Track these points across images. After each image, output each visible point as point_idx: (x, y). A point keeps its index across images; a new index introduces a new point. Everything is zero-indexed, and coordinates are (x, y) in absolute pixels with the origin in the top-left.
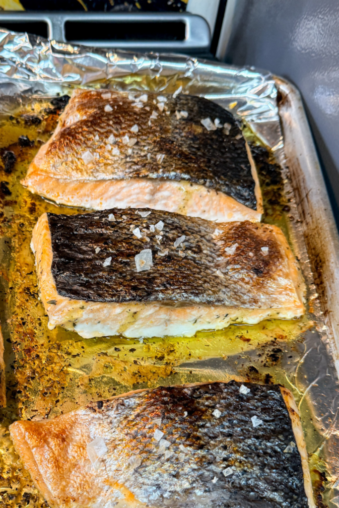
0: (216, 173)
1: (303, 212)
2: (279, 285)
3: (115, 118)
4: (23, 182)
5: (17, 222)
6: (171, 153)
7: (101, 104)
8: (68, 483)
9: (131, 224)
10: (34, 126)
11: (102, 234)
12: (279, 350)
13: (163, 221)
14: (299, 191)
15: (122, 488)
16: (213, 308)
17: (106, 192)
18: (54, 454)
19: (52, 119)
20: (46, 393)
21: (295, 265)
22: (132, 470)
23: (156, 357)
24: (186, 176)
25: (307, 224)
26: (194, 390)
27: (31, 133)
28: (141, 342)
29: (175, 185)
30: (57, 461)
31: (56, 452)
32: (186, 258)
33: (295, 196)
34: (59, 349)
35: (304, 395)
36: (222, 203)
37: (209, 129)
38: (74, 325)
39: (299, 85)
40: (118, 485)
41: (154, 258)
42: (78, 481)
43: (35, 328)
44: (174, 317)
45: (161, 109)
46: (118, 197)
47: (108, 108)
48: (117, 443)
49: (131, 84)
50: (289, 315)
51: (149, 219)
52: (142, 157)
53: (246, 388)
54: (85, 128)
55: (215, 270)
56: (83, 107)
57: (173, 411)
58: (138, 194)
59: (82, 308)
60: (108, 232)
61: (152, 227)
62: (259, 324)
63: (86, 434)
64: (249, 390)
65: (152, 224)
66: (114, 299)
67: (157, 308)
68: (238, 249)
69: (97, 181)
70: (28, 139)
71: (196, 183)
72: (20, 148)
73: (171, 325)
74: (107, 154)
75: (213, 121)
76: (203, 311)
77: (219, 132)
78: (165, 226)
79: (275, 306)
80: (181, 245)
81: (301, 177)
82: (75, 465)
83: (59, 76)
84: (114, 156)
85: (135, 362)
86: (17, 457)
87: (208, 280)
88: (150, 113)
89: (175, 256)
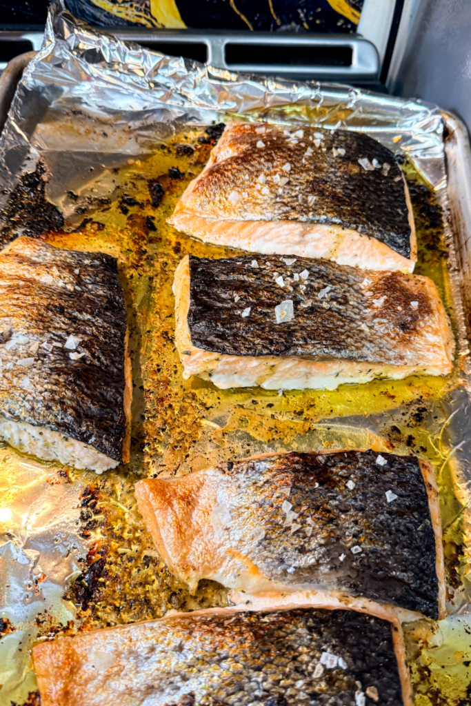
0: (370, 219)
1: (461, 259)
2: (427, 342)
3: (267, 154)
4: (168, 221)
5: (161, 260)
6: (323, 195)
7: (254, 140)
8: (188, 551)
9: (274, 271)
10: (185, 157)
11: (244, 282)
12: (424, 410)
13: (309, 269)
14: (458, 237)
15: (245, 560)
16: (355, 364)
17: (254, 232)
18: (177, 517)
19: (206, 149)
20: (176, 447)
21: (446, 320)
22: (256, 542)
23: (295, 412)
24: (338, 221)
25: (464, 273)
26: (329, 458)
27: (183, 165)
28: (281, 394)
29: (326, 228)
30: (179, 527)
31: (180, 516)
32: (330, 309)
33: (454, 242)
34: (194, 399)
35: (447, 459)
36: (374, 248)
37: (366, 169)
38: (210, 375)
39: (467, 121)
40: (240, 557)
41: (296, 309)
42: (200, 548)
43: (171, 376)
44: (314, 370)
45: (317, 145)
46: (267, 237)
47: (260, 144)
48: (242, 510)
49: (291, 113)
50: (436, 372)
51: (294, 267)
52: (292, 197)
53: (383, 459)
54: (235, 165)
55: (360, 323)
56: (235, 141)
57: (303, 481)
58: (287, 235)
59: (218, 360)
60: (251, 279)
61: (296, 275)
62: (405, 379)
63: (213, 498)
64: (386, 461)
65: (297, 272)
66: (250, 352)
67: (296, 362)
68: (386, 301)
69: (244, 221)
70: (179, 171)
71: (348, 227)
72: (168, 180)
73: (312, 378)
74: (256, 193)
75: (371, 161)
76: (345, 366)
77: (377, 173)
78: (310, 275)
79: (422, 363)
80: (326, 296)
81: (461, 222)
82: (198, 532)
83: (216, 103)
84: (264, 195)
85: (273, 416)
86: (140, 517)
87: (351, 334)
88: (305, 149)
89: (319, 308)
